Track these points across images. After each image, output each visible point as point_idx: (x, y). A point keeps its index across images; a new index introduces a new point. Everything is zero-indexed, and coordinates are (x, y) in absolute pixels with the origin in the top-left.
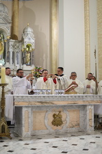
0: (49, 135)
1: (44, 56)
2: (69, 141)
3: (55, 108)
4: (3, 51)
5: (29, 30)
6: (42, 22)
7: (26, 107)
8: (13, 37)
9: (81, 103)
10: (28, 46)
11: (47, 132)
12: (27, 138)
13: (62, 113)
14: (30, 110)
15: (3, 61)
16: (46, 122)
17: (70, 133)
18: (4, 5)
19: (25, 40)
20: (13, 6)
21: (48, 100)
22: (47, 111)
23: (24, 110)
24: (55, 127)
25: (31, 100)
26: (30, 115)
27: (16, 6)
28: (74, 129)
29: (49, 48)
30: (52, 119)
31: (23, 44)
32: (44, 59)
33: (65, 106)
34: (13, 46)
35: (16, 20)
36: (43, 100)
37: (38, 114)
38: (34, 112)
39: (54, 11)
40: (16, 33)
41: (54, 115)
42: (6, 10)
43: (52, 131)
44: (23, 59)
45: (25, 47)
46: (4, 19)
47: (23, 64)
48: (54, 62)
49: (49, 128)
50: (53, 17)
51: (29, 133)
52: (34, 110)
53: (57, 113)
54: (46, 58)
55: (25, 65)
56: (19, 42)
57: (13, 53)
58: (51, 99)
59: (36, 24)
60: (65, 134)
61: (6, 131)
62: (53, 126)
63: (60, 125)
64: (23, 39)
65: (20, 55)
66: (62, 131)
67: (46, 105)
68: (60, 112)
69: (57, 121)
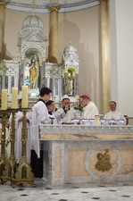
0: (92, 184)
1: (92, 83)
2: (118, 191)
3: (99, 145)
4: (37, 78)
5: (72, 49)
6: (88, 39)
7: (57, 141)
8: (51, 59)
10: (70, 71)
11: (88, 179)
12: (59, 186)
13: (110, 153)
14: (62, 145)
16: (87, 164)
17: (122, 181)
18: (38, 18)
19: (66, 63)
20: (51, 20)
21: (88, 132)
22: (88, 149)
23: (54, 147)
24: (101, 173)
25: (64, 131)
26: (63, 154)
27: (54, 20)
28: (128, 176)
30: (95, 161)
31: (64, 68)
34: (51, 72)
35: (55, 38)
36: (82, 132)
37: (74, 153)
38: (69, 150)
39: (104, 24)
40: (55, 55)
41: (98, 156)
42: (41, 24)
43: (96, 177)
44: (63, 88)
45: (67, 72)
46: (39, 35)
47: (64, 94)
48: (105, 91)
49: (91, 174)
50: (104, 32)
51: (62, 179)
52: (69, 147)
53: (103, 152)
54: (95, 86)
56: (59, 65)
57: (51, 80)
58: (93, 131)
59: (81, 41)
60: (115, 183)
61: (28, 176)
62: (97, 171)
63: (107, 170)
64: (63, 62)
66: (110, 178)
67: (86, 139)
68: (107, 151)
69: (103, 164)
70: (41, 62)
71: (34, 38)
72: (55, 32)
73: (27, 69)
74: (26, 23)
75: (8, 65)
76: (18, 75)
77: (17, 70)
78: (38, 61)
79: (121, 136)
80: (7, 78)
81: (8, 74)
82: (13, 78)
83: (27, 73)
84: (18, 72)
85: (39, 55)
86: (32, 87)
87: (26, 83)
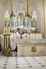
0: (30, 56)
1: (42, 23)
3: (32, 45)
4: (23, 22)
5: (34, 12)
6: (40, 8)
8: (28, 16)
9: (44, 42)
10: (34, 19)
11: (29, 54)
12: (19, 56)
13: (36, 47)
14: (20, 45)
15: (23, 26)
16: (28, 50)
18: (22, 2)
19: (32, 17)
21: (28, 41)
22: (29, 46)
23: (18, 45)
24: (33, 53)
25: (21, 41)
28: (41, 53)
29: (43, 19)
30: (31, 49)
32: (42, 24)
33: (37, 43)
34: (28, 20)
35: (29, 8)
37: (25, 47)
40: (29, 14)
42: (23, 4)
43: (31, 54)
44: (32, 25)
45: (32, 19)
50: (45, 5)
51: (20, 54)
52: (23, 45)
53: (34, 47)
54: (43, 24)
55: (32, 28)
56: (30, 17)
57: (28, 22)
58: (30, 40)
59: (38, 9)
62: (32, 52)
63: (35, 52)
64: (31, 16)
65: (30, 23)
66: (36, 54)
67: (27, 43)
68: (35, 46)
69: (34, 50)
71: (21, 9)
72: (29, 6)
73: (19, 19)
74: (19, 4)
75: (13, 18)
77: (16, 20)
78: (23, 16)
79: (38, 42)
81: (13, 21)
82: (15, 22)
85: (23, 14)
87: (19, 24)
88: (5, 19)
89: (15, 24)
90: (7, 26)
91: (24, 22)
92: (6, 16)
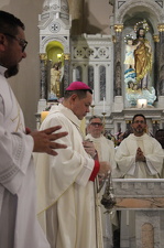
25: (157, 193)
70: (156, 33)
75: (91, 45)
76: (111, 63)
78: (152, 31)
80: (90, 70)
81: (92, 62)
82: (103, 69)
83: (129, 60)
84: (111, 58)
85: (151, 19)
86: (140, 87)
87: (127, 78)
88: (43, 50)
89: (103, 83)
90: (52, 95)
91: (156, 66)
92: (45, 32)
